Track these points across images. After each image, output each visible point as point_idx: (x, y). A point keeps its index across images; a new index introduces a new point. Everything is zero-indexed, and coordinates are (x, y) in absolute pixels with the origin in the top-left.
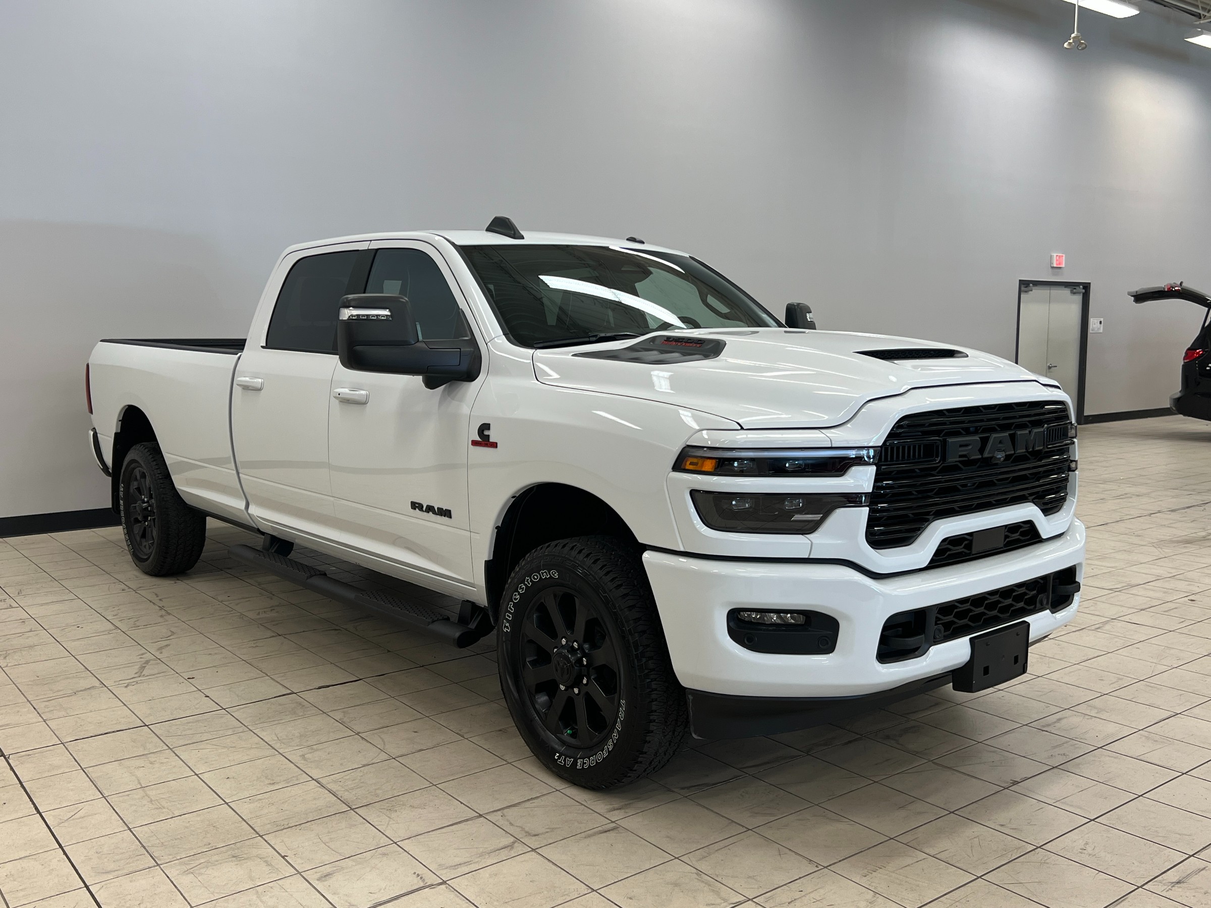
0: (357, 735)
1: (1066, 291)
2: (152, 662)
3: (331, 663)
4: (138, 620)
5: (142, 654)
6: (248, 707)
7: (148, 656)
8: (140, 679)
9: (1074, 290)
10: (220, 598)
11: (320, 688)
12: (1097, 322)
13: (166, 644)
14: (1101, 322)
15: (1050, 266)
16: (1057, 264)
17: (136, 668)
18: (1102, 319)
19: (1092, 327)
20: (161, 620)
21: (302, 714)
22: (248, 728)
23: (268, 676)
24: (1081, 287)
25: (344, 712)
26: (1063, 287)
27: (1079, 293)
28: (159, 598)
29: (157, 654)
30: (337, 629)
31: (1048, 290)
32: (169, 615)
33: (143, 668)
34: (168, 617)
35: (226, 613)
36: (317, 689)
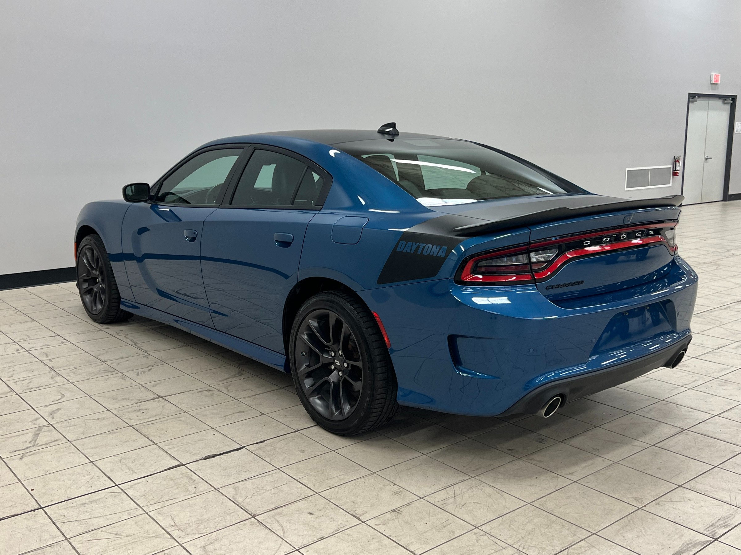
0: (253, 519)
1: (719, 102)
2: (45, 429)
3: (213, 428)
4: (31, 382)
5: (36, 420)
7: (41, 422)
8: (34, 449)
9: (726, 101)
10: (103, 358)
11: (206, 458)
12: (740, 125)
13: (57, 408)
15: (709, 82)
16: (715, 82)
17: (29, 437)
19: (737, 128)
20: (51, 381)
21: (194, 491)
22: (144, 511)
23: (156, 444)
24: (731, 98)
25: (235, 488)
26: (718, 98)
27: (729, 103)
28: (50, 358)
29: (49, 419)
30: (211, 389)
31: (708, 101)
32: (59, 376)
33: (36, 435)
34: (59, 379)
35: (110, 373)
36: (204, 459)
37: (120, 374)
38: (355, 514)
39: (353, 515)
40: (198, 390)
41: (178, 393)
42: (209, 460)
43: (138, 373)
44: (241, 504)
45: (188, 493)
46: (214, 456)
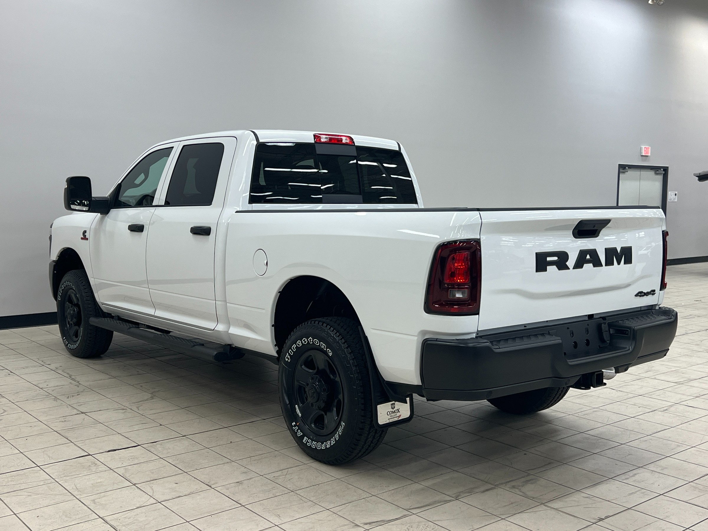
0: (134, 486)
1: (651, 173)
3: (119, 433)
6: (56, 465)
9: (657, 172)
10: (41, 386)
12: (673, 194)
14: (676, 195)
15: (640, 155)
16: (645, 154)
18: (677, 193)
19: (670, 197)
21: (95, 470)
23: (73, 443)
24: (662, 169)
25: (126, 469)
26: (650, 169)
27: (661, 174)
30: (124, 408)
31: (639, 171)
36: (107, 452)
37: (54, 397)
38: (208, 484)
39: (207, 485)
40: (114, 409)
41: (98, 411)
42: (111, 453)
43: (69, 396)
44: (127, 478)
45: (90, 471)
46: (115, 450)
